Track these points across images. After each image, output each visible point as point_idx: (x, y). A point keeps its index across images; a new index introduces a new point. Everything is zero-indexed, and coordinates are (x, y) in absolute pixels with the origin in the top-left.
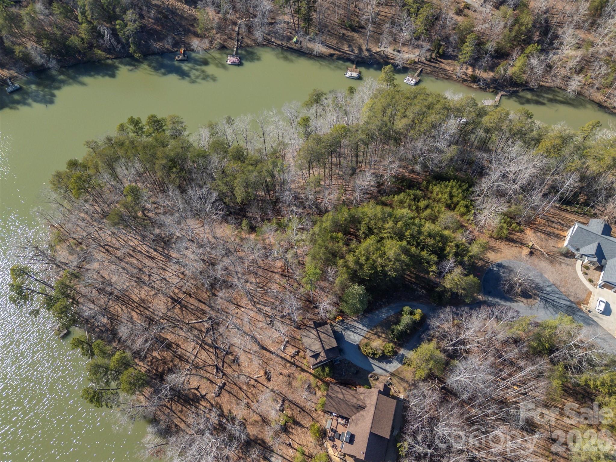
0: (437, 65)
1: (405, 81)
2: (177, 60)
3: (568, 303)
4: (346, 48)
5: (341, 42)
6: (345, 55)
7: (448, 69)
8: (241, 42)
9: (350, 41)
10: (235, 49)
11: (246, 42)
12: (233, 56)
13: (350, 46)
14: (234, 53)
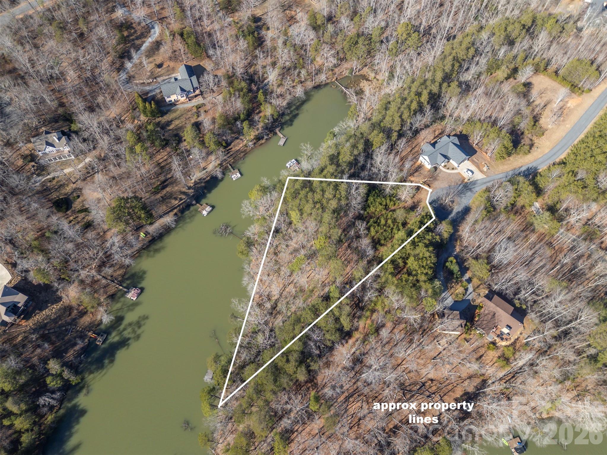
0: (231, 153)
1: (234, 179)
2: (102, 344)
3: (462, 186)
4: (176, 202)
5: (167, 203)
6: (181, 207)
7: (239, 148)
8: (116, 279)
9: (171, 196)
10: (121, 288)
11: (119, 275)
12: (128, 292)
13: (176, 199)
14: (125, 290)
